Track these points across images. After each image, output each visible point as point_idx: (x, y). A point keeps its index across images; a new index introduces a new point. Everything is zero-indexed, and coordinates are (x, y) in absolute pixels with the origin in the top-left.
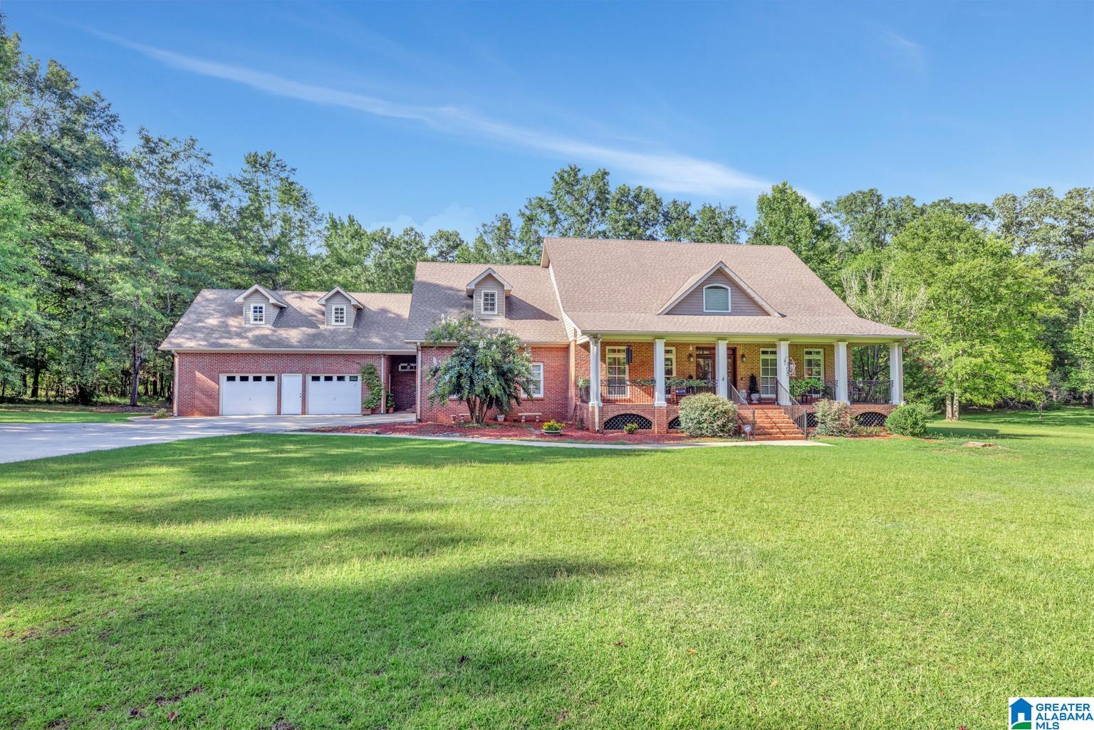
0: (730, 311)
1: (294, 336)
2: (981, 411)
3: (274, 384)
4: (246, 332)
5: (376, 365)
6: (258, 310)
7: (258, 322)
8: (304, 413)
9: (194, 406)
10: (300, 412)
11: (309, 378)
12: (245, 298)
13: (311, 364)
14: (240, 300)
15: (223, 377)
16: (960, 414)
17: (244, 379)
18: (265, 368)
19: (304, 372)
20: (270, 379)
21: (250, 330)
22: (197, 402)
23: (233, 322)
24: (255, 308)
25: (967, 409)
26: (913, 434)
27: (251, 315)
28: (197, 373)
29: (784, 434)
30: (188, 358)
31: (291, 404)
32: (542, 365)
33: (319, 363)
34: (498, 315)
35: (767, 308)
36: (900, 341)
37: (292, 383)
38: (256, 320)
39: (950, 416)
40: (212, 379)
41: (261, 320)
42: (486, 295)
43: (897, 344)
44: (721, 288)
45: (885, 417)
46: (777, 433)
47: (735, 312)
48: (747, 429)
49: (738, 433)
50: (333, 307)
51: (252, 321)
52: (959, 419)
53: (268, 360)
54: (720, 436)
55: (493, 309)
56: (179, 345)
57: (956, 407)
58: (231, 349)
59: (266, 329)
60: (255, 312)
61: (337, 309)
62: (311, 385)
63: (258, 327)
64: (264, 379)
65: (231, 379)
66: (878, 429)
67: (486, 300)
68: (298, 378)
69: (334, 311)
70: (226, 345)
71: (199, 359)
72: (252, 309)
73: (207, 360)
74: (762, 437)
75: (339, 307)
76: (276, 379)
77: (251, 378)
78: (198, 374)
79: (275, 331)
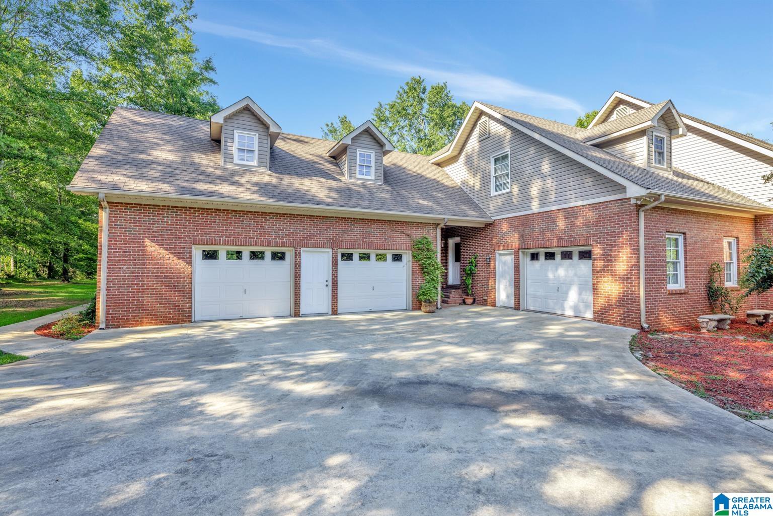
3: (285, 267)
4: (238, 174)
5: (430, 238)
6: (245, 141)
7: (248, 163)
8: (335, 312)
9: (142, 307)
10: (328, 310)
11: (339, 256)
12: (227, 120)
13: (345, 234)
15: (197, 252)
17: (234, 256)
18: (270, 238)
19: (334, 246)
20: (279, 256)
22: (148, 300)
24: (241, 133)
27: (234, 149)
28: (147, 242)
30: (130, 215)
31: (314, 298)
33: (357, 233)
38: (242, 158)
40: (179, 255)
41: (251, 158)
50: (358, 153)
51: (236, 160)
53: (280, 225)
56: (109, 187)
58: (223, 200)
59: (260, 173)
60: (240, 145)
64: (268, 256)
65: (211, 255)
68: (323, 257)
69: (358, 158)
72: (237, 139)
73: (168, 219)
75: (365, 151)
76: (288, 256)
77: (246, 255)
78: (151, 247)
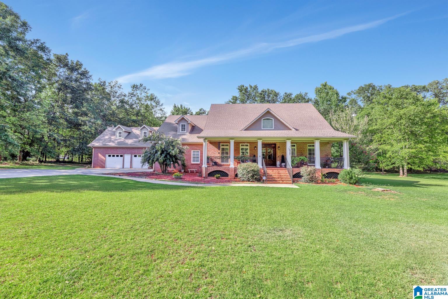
0: (273, 128)
1: (130, 142)
2: (418, 172)
3: (122, 158)
4: (115, 140)
6: (120, 133)
7: (120, 137)
8: (131, 168)
10: (130, 167)
11: (133, 156)
12: (116, 129)
13: (133, 151)
14: (114, 130)
15: (107, 156)
16: (407, 174)
17: (114, 156)
18: (119, 152)
19: (132, 154)
20: (121, 156)
21: (117, 140)
22: (98, 164)
23: (113, 137)
24: (119, 132)
25: (410, 171)
26: (350, 183)
27: (118, 134)
28: (99, 154)
29: (283, 181)
30: (97, 149)
31: (127, 165)
32: (200, 151)
33: (136, 151)
34: (186, 132)
35: (290, 127)
36: (347, 139)
37: (127, 157)
38: (119, 136)
39: (402, 174)
40: (104, 156)
41: (121, 136)
42: (182, 125)
43: (345, 141)
44: (269, 119)
45: (338, 174)
46: (279, 181)
47: (275, 129)
48: (264, 178)
49: (259, 180)
50: (143, 132)
51: (118, 137)
52: (407, 176)
53: (121, 150)
54: (251, 181)
55: (185, 130)
56: (94, 145)
57: (405, 171)
58: (109, 146)
59: (122, 139)
60: (119, 134)
61: (144, 132)
62: (134, 158)
63: (120, 139)
64: (119, 156)
65: (110, 156)
66: (334, 180)
67: (182, 127)
68: (129, 156)
69: (143, 133)
70: (108, 145)
71: (99, 150)
72: (118, 133)
73: (102, 149)
74: (271, 182)
75: (145, 132)
76: (123, 156)
77: (115, 156)
79: (125, 140)
